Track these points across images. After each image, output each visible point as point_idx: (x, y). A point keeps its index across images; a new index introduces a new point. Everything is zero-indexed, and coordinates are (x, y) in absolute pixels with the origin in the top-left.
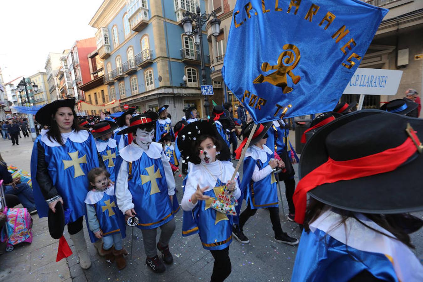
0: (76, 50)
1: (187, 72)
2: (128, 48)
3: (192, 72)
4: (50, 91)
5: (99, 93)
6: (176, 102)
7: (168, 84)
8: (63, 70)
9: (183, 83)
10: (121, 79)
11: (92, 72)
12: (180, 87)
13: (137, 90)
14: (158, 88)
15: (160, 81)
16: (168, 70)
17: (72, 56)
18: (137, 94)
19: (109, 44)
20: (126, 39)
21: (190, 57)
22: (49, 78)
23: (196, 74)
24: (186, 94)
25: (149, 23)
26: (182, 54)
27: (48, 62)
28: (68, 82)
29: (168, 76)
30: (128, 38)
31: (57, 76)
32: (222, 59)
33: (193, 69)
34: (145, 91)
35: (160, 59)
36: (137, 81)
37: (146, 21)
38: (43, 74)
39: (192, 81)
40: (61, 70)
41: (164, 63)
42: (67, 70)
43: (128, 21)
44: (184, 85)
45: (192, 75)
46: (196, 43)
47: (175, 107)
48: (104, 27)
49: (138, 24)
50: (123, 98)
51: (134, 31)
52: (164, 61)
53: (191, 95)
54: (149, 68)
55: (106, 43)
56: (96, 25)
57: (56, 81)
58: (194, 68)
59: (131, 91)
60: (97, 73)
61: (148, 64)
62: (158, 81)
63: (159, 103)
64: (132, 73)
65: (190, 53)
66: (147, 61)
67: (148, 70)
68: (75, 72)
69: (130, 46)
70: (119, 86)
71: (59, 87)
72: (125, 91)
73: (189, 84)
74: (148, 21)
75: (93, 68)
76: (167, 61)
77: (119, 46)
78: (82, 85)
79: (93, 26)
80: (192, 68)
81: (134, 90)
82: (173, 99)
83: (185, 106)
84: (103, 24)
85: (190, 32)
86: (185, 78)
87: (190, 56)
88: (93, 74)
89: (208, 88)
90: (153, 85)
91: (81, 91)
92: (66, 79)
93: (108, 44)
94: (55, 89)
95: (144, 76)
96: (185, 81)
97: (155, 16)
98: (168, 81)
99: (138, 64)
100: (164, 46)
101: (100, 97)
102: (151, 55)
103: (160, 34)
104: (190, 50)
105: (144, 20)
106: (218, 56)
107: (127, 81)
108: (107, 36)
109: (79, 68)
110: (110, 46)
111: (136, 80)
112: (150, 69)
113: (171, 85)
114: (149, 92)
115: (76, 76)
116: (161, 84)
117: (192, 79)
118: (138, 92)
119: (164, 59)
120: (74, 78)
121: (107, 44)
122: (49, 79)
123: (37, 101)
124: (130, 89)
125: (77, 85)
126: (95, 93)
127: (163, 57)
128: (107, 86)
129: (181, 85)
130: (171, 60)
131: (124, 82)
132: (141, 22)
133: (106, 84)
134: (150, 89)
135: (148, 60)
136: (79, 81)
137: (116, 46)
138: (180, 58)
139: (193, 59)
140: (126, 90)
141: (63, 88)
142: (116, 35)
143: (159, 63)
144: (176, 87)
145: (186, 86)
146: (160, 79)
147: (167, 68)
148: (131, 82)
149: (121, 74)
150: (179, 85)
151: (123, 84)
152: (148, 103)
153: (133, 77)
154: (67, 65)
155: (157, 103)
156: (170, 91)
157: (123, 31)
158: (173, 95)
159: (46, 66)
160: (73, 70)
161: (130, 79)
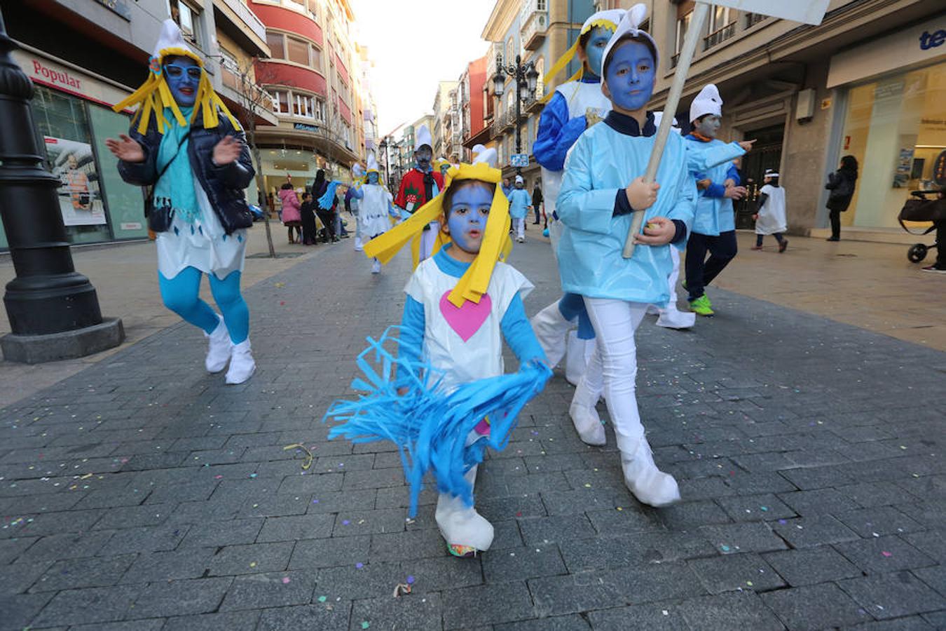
0: (467, 81)
8: (451, 112)
10: (509, 131)
11: (486, 115)
13: (526, 151)
17: (463, 88)
22: (436, 126)
25: (546, 37)
27: (438, 96)
28: (454, 132)
31: (444, 123)
36: (527, 136)
37: (543, 33)
38: (430, 118)
40: (449, 113)
42: (456, 113)
43: (521, 33)
48: (499, 40)
49: (531, 40)
51: (528, 48)
56: (490, 37)
57: (443, 131)
60: (492, 117)
64: (522, 121)
66: (536, 103)
68: (464, 116)
70: (507, 143)
71: (445, 142)
74: (545, 33)
75: (488, 108)
78: (470, 136)
79: (486, 40)
84: (498, 35)
88: (487, 119)
92: (453, 129)
97: (553, 24)
99: (530, 109)
105: (540, 32)
109: (469, 110)
111: (527, 133)
115: (464, 122)
120: (461, 128)
125: (464, 138)
128: (495, 141)
132: (535, 35)
135: (537, 101)
141: (449, 142)
149: (510, 122)
151: (510, 141)
154: (456, 105)
157: (518, 48)
159: (435, 106)
160: (462, 113)
161: (520, 131)
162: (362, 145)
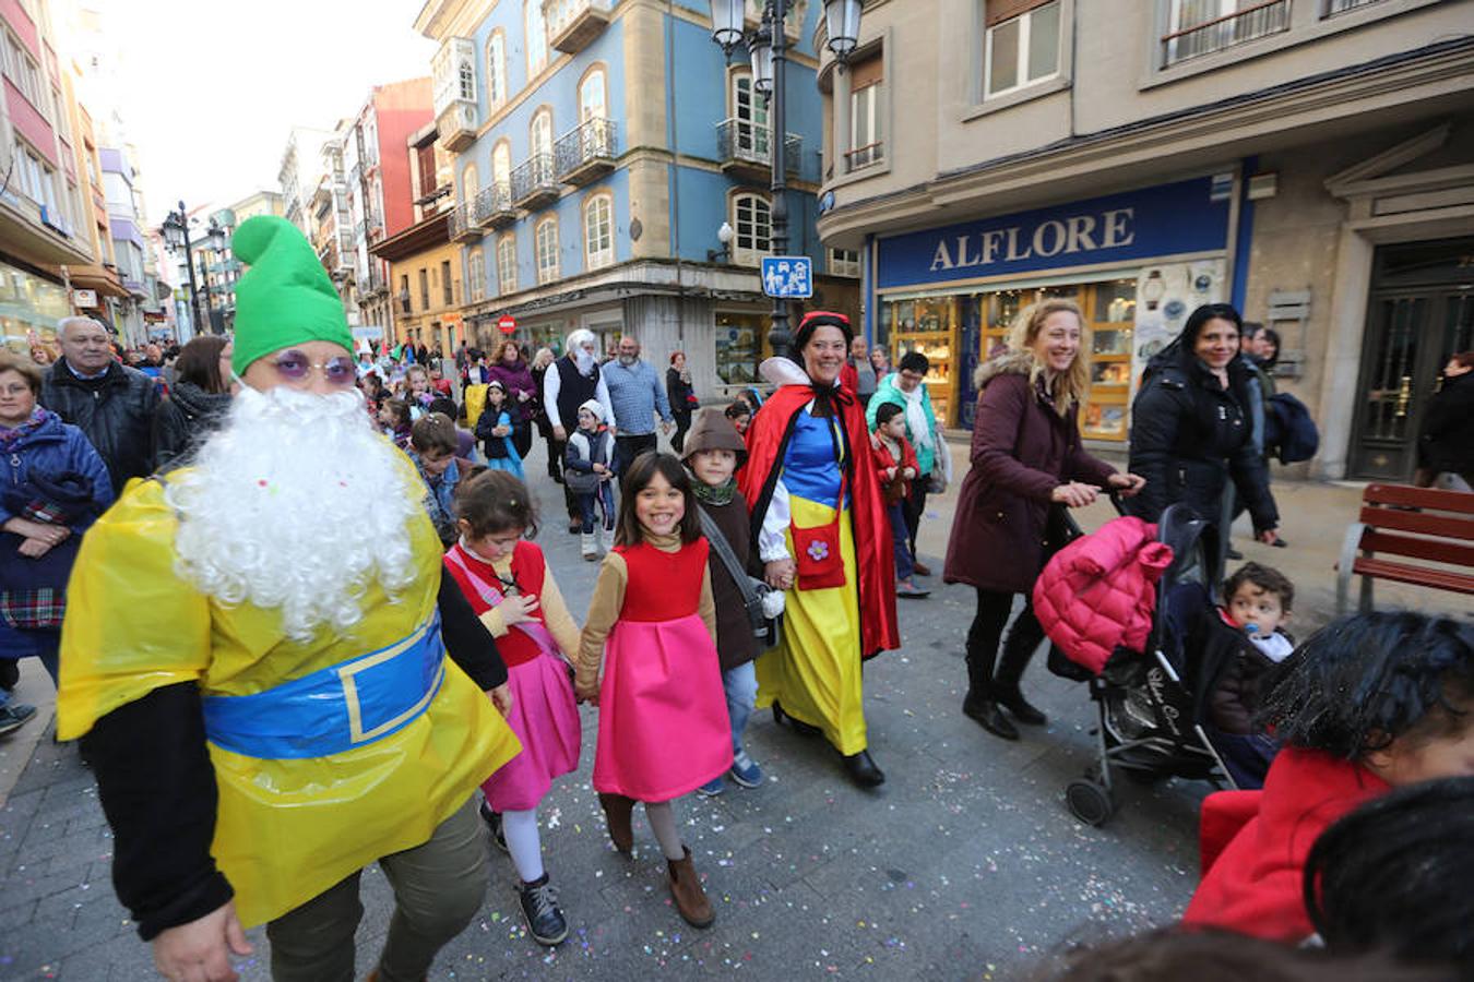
0: (370, 120)
1: (736, 208)
2: (536, 113)
3: (754, 211)
5: (434, 271)
6: (685, 318)
7: (664, 251)
8: (330, 186)
9: (717, 249)
10: (504, 224)
11: (417, 196)
12: (703, 265)
13: (556, 266)
14: (627, 265)
15: (636, 239)
16: (666, 197)
17: (360, 138)
18: (556, 280)
19: (475, 100)
20: (531, 79)
21: (750, 155)
23: (771, 221)
24: (723, 292)
25: (612, 22)
26: (724, 145)
27: (290, 158)
28: (343, 226)
29: (664, 219)
30: (538, 78)
31: (312, 207)
32: (866, 159)
33: (758, 201)
34: (583, 272)
35: (641, 155)
36: (556, 236)
37: (602, 12)
38: (273, 197)
39: (754, 243)
40: (323, 187)
41: (655, 173)
42: (342, 186)
43: (539, 10)
44: (720, 259)
45: (754, 224)
46: (760, 81)
47: (681, 337)
48: (463, 35)
49: (572, 26)
50: (509, 292)
51: (557, 49)
52: (653, 163)
53: (742, 297)
54: (600, 187)
55: (464, 94)
56: (436, 31)
57: (309, 225)
58: (763, 195)
59: (537, 270)
60: (433, 200)
61: (598, 175)
62: (629, 236)
63: (625, 316)
64: (543, 204)
65: (753, 142)
66: (595, 162)
67: (594, 194)
68: (365, 194)
69: (544, 107)
70: (498, 250)
72: (514, 268)
73: (739, 256)
74: (609, 14)
75: (422, 182)
76: (665, 167)
77: (507, 105)
78: (385, 238)
79: (427, 34)
80: (754, 198)
81: (544, 266)
82: (675, 308)
83: (718, 334)
84: (460, 26)
85: (732, 30)
86: (727, 231)
87: (753, 148)
88: (423, 203)
89: (792, 270)
90: (610, 250)
91: (379, 262)
92: (337, 220)
93: (471, 97)
95: (583, 218)
96: (726, 244)
98: (663, 239)
99: (564, 172)
100: (660, 109)
101: (435, 285)
102: (612, 142)
103: (646, 63)
104: (753, 129)
105: (596, 10)
106: (854, 148)
107: (525, 231)
108: (469, 68)
109: (378, 181)
110: (476, 106)
111: (555, 230)
112: (604, 192)
113: (674, 257)
114: (594, 275)
115: (366, 207)
116: (637, 249)
117: (754, 237)
118: (557, 272)
119: (656, 157)
120: (360, 217)
121: (467, 99)
124: (532, 261)
125: (369, 239)
126: (424, 271)
127: (653, 150)
128: (459, 246)
129: (712, 256)
130: (680, 162)
131: (516, 237)
132: (582, 17)
133: (458, 242)
134: (600, 266)
135: (597, 157)
136: (378, 227)
137: (496, 106)
138: (715, 156)
139: (764, 162)
140: (518, 266)
141: (327, 246)
142: (499, 66)
143: (635, 172)
144: (690, 263)
145: (730, 263)
146: (636, 231)
147: (664, 192)
148: (538, 236)
149: (506, 207)
150: (703, 258)
151: (509, 244)
152: (589, 315)
153: (548, 220)
154: (342, 171)
155: (620, 317)
156: (668, 276)
157: (522, 51)
158: (676, 293)
159: (282, 173)
160: (360, 188)
161: (536, 224)
162: (101, 228)
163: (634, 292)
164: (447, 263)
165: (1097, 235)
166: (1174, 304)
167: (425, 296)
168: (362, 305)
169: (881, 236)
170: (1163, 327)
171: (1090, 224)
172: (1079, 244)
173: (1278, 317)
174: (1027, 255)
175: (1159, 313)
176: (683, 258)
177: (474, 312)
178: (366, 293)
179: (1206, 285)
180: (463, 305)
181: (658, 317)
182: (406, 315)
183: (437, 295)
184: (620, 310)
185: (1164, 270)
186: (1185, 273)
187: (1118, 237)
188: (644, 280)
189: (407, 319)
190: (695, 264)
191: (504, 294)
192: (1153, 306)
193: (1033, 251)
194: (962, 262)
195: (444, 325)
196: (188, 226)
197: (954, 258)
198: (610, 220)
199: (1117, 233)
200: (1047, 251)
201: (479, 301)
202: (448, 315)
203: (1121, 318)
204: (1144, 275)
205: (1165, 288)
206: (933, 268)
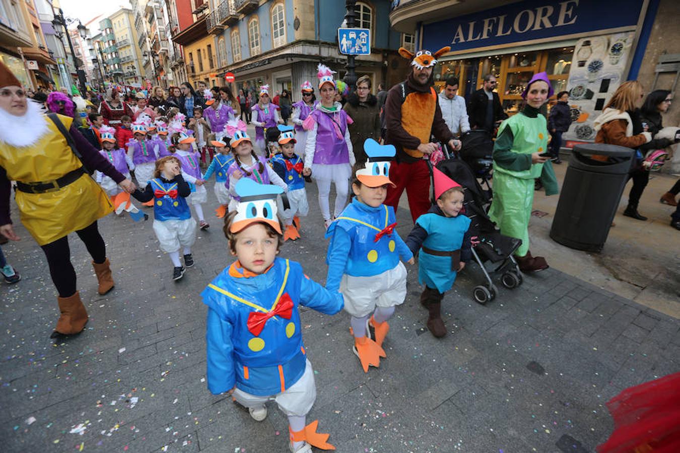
3: (362, 12)
4: (139, 43)
5: (204, 50)
7: (312, 36)
8: (152, 4)
11: (194, 9)
12: (333, 44)
13: (259, 46)
14: (293, 44)
15: (297, 30)
16: (313, 4)
18: (259, 54)
22: (137, 20)
23: (371, 19)
24: (343, 60)
28: (160, 27)
29: (312, 18)
31: (146, 17)
33: (364, 7)
34: (271, 49)
36: (258, 29)
38: (128, 12)
40: (149, 6)
42: (158, 4)
45: (362, 20)
50: (238, 61)
57: (146, 27)
59: (250, 48)
60: (201, 11)
62: (293, 28)
63: (292, 74)
64: (250, 10)
67: (275, 4)
68: (168, 8)
70: (231, 37)
71: (149, 37)
72: (239, 47)
75: (196, 1)
78: (179, 32)
80: (362, 5)
81: (253, 46)
88: (197, 13)
89: (358, 37)
90: (284, 36)
91: (178, 45)
92: (157, 23)
94: (145, 40)
95: (271, 18)
98: (312, 29)
101: (205, 58)
107: (243, 27)
111: (257, 25)
112: (280, 2)
113: (317, 40)
114: (277, 50)
115: (170, 16)
116: (298, 35)
118: (259, 50)
120: (167, 21)
122: (136, 22)
123: (122, 60)
124: (247, 43)
125: (172, 33)
126: (199, 50)
128: (213, 36)
131: (239, 30)
133: (213, 33)
134: (280, 45)
136: (175, 27)
140: (241, 47)
141: (155, 38)
144: (326, 43)
146: (297, 24)
148: (250, 29)
149: (233, 12)
150: (334, 41)
151: (236, 34)
152: (274, 73)
153: (254, 20)
155: (290, 74)
156: (314, 50)
160: (165, 5)
161: (249, 22)
162: (36, 27)
163: (296, 60)
164: (209, 46)
165: (554, 19)
166: (596, 62)
167: (201, 64)
168: (173, 69)
169: (426, 23)
170: (587, 78)
171: (550, 11)
172: (542, 24)
173: (662, 70)
174: (509, 33)
175: (585, 68)
176: (322, 40)
177: (222, 72)
178: (174, 63)
179: (619, 50)
180: (217, 68)
181: (309, 74)
182: (193, 74)
183: (206, 63)
184: (290, 70)
185: (593, 41)
186: (606, 42)
187: (567, 19)
188: (301, 53)
189: (193, 76)
190: (329, 44)
191: (236, 62)
192: (582, 64)
193: (513, 30)
194: (470, 39)
195: (211, 79)
196: (66, 24)
197: (466, 36)
198: (284, 19)
199: (567, 16)
200: (521, 30)
201: (224, 66)
202: (212, 74)
203: (561, 73)
204: (579, 44)
205: (592, 52)
206: (454, 42)
